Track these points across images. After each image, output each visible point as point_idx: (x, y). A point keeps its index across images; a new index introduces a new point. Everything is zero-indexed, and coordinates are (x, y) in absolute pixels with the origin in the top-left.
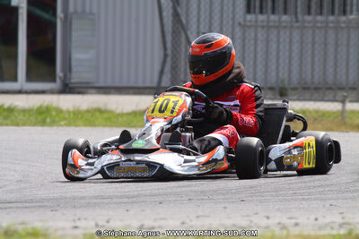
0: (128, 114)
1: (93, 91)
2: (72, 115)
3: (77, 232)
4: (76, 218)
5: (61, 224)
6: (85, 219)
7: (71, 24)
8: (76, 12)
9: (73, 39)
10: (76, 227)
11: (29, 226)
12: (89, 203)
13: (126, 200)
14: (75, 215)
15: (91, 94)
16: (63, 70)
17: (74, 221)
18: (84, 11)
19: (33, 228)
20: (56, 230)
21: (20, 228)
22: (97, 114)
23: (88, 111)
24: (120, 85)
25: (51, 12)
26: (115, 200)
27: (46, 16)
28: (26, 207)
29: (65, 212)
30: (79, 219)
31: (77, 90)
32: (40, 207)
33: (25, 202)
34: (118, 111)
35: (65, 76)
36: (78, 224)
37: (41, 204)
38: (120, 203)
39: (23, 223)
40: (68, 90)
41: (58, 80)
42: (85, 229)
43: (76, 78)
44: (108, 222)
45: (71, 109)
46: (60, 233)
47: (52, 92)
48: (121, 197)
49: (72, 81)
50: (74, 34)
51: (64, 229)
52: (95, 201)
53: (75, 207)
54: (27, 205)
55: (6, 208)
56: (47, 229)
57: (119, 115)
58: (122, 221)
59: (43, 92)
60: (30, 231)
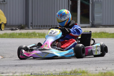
0: (113, 34)
1: (102, 26)
2: (95, 34)
3: (97, 72)
4: (96, 67)
5: (92, 69)
6: (99, 67)
7: (94, 5)
8: (96, 2)
9: (95, 10)
10: (96, 70)
11: (82, 70)
12: (101, 62)
13: (112, 61)
14: (96, 66)
15: (101, 27)
16: (92, 20)
17: (96, 68)
18: (98, 1)
19: (83, 70)
20: (90, 71)
21: (79, 70)
22: (103, 34)
23: (100, 33)
24: (110, 25)
25: (88, 2)
26: (109, 61)
27: (86, 3)
28: (81, 64)
29: (93, 65)
30: (97, 68)
31: (96, 26)
32: (85, 64)
33: (80, 62)
34: (109, 33)
35: (92, 22)
36: (97, 69)
37: (85, 63)
38: (110, 62)
39: (79, 69)
40: (93, 26)
41: (90, 23)
42: (99, 71)
43: (96, 22)
44: (107, 68)
45: (94, 32)
46: (91, 72)
47: (88, 27)
48: (111, 60)
49: (95, 23)
50: (95, 8)
51: (92, 71)
52: (102, 61)
53: (96, 64)
54: (81, 63)
55: (74, 64)
56: (87, 71)
57: (110, 34)
58: (111, 68)
59: (85, 27)
60: (82, 71)
